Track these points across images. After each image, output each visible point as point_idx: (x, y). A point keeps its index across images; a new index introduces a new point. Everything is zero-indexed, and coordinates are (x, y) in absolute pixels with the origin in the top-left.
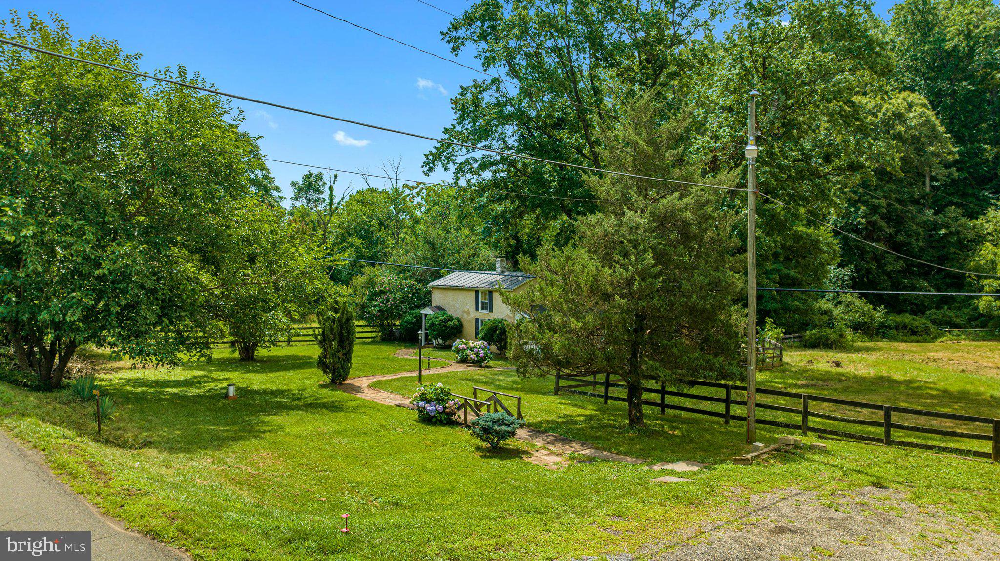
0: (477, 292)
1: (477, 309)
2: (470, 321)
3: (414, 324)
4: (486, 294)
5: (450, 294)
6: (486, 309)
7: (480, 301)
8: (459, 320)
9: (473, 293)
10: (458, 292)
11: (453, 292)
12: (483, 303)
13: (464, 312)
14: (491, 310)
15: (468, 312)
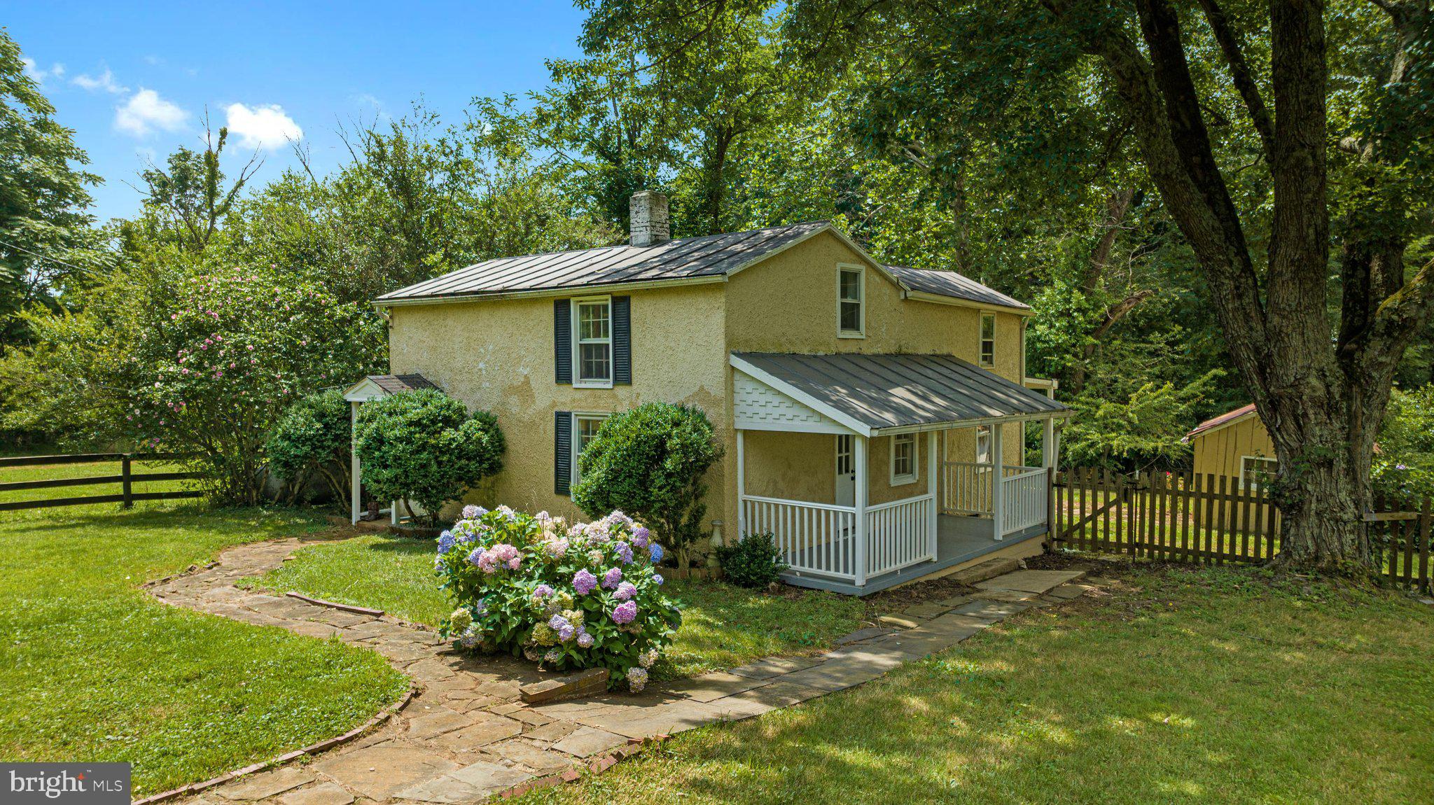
0: (562, 306)
1: (563, 376)
2: (532, 425)
3: (316, 443)
4: (598, 310)
5: (456, 327)
6: (601, 373)
7: (575, 341)
8: (488, 423)
9: (547, 315)
10: (485, 315)
11: (466, 317)
12: (586, 349)
13: (511, 390)
14: (624, 376)
15: (524, 390)
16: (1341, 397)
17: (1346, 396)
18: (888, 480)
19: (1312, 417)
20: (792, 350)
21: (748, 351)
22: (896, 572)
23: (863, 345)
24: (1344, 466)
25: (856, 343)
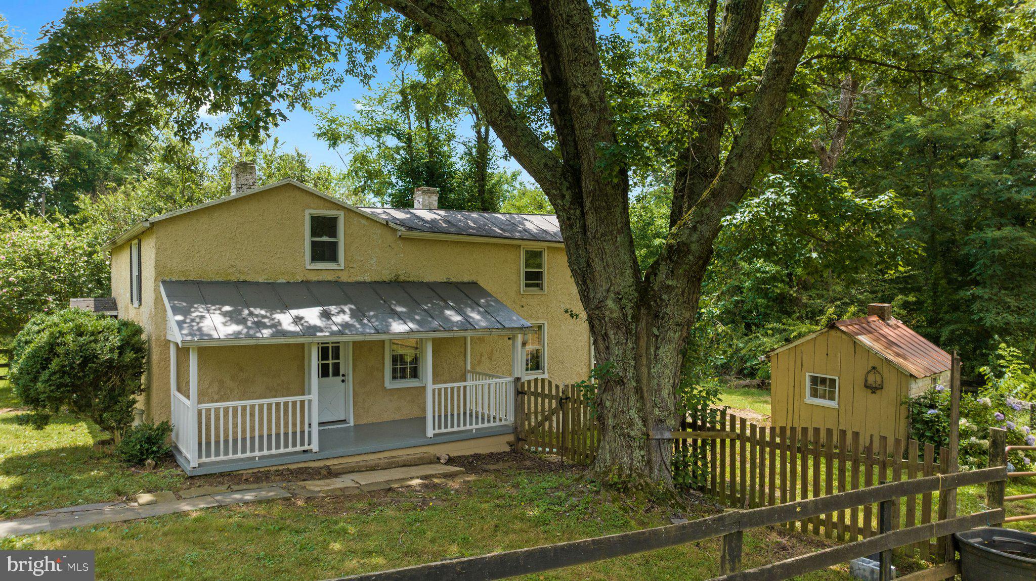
16: (632, 318)
17: (636, 318)
18: (383, 382)
19: (612, 337)
20: (242, 278)
21: (183, 279)
22: (254, 458)
23: (340, 274)
24: (635, 384)
25: (333, 272)
